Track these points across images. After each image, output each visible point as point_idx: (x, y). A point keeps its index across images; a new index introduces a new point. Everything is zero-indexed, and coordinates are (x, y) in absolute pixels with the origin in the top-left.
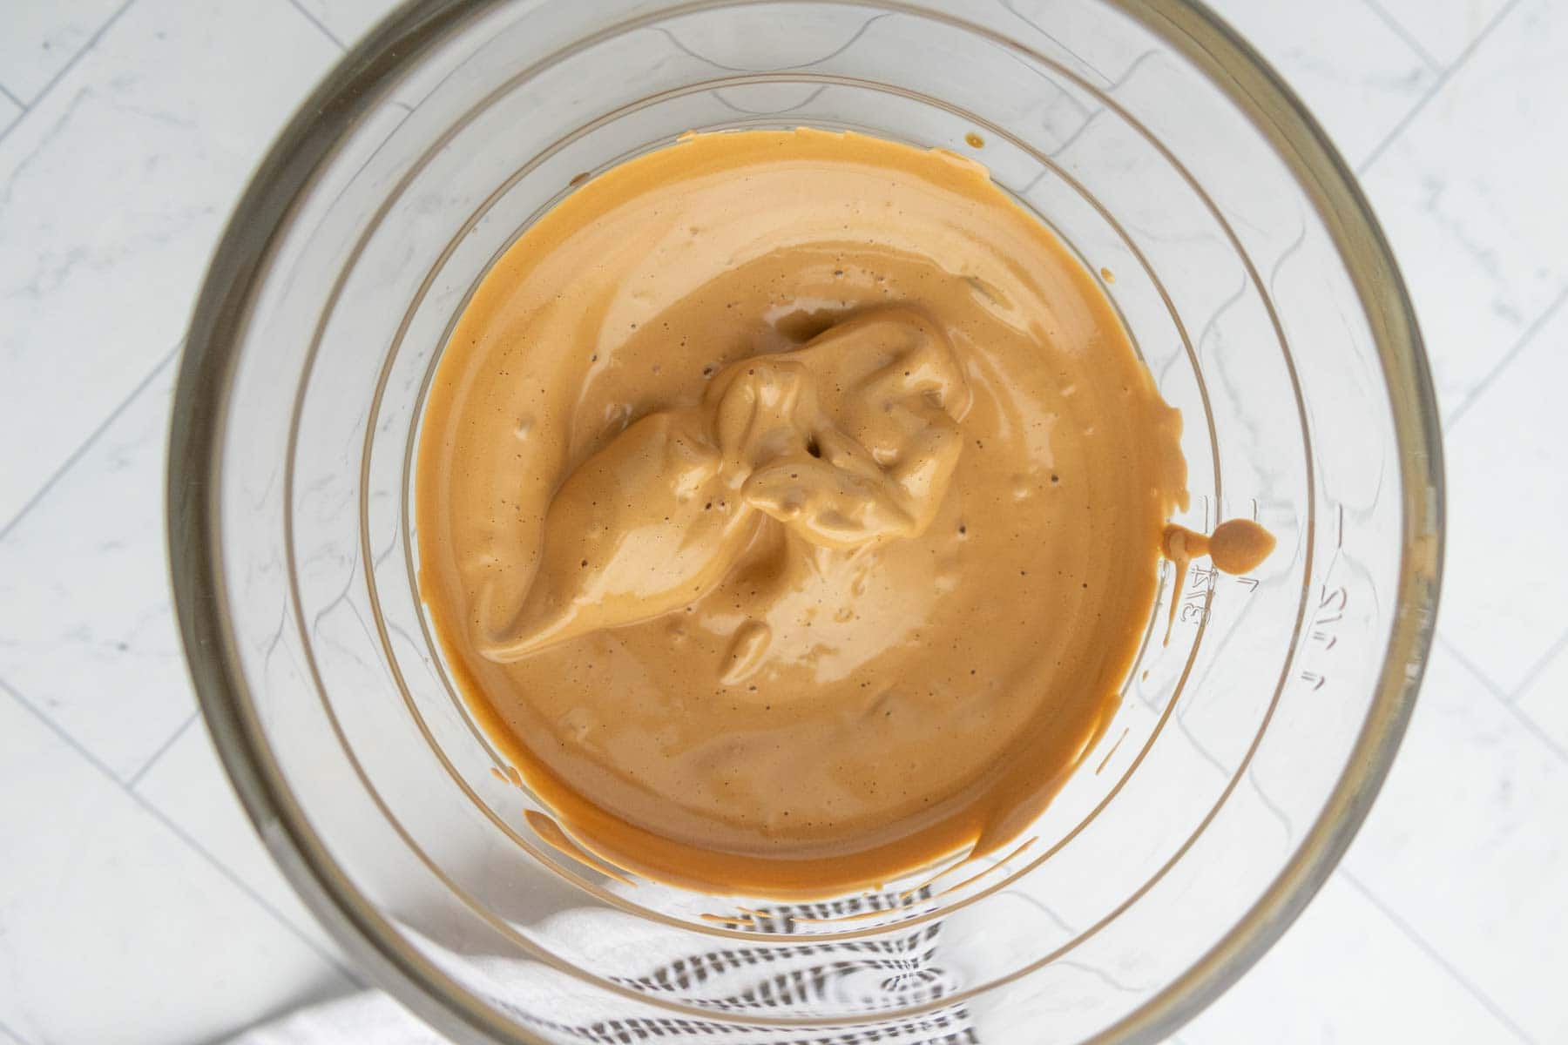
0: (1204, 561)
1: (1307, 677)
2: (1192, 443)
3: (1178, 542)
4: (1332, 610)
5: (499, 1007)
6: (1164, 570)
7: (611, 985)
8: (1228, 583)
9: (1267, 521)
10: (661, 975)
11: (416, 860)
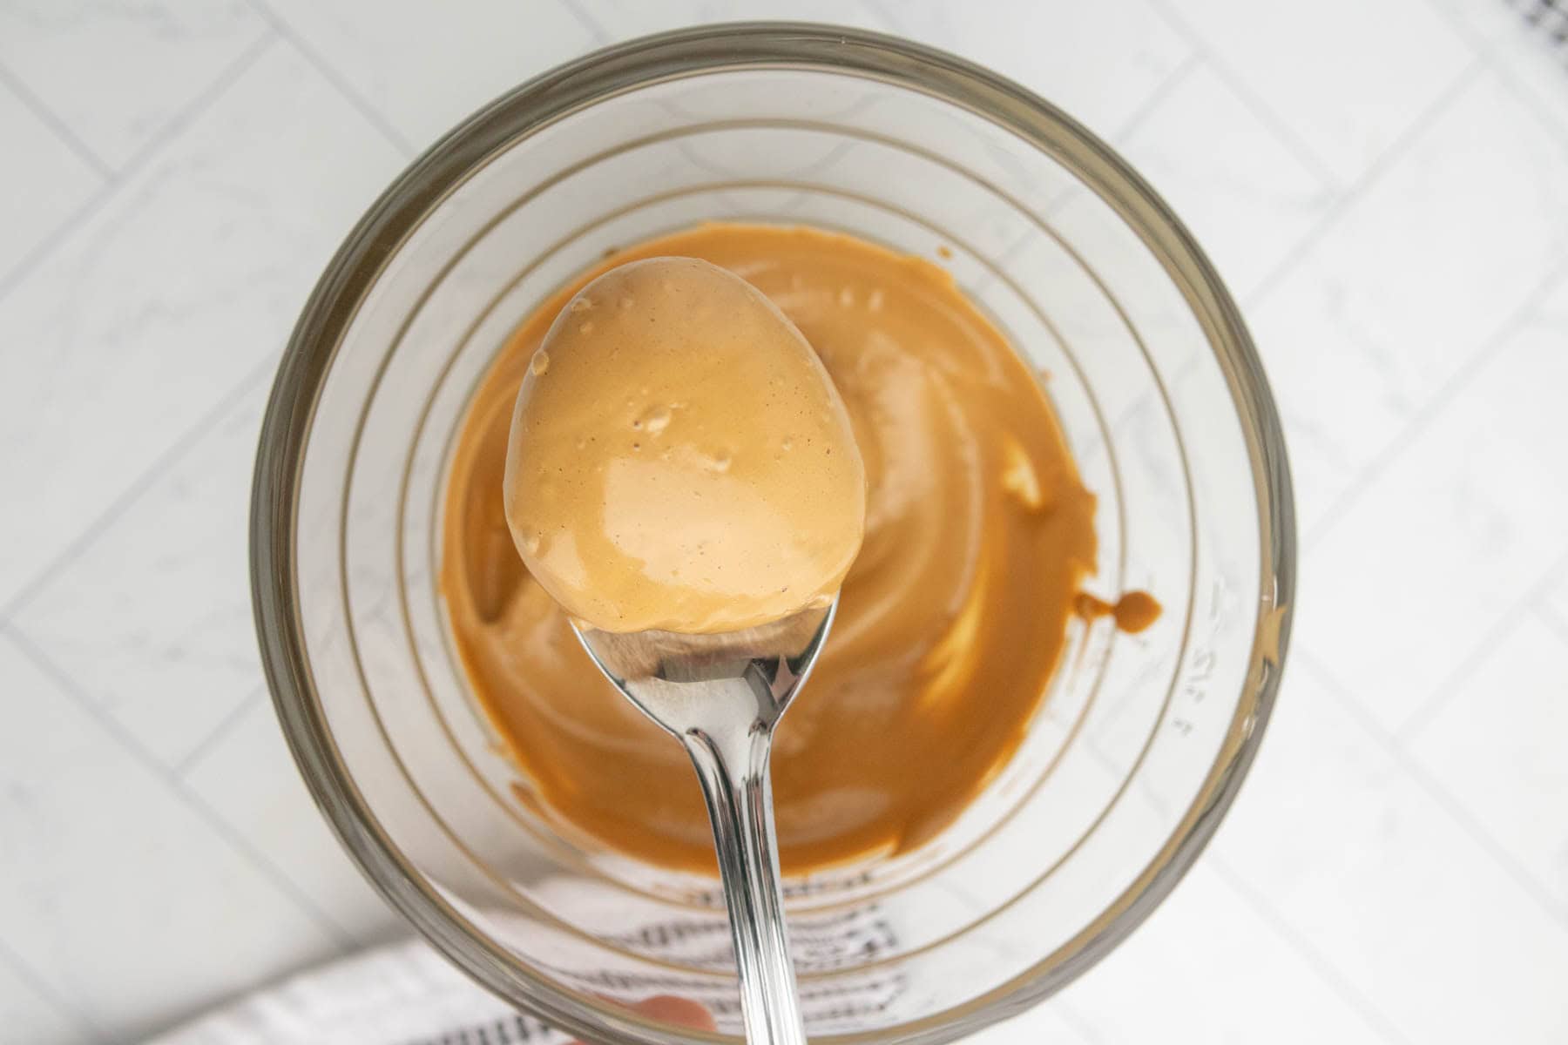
0: (1106, 623)
1: (1178, 723)
2: (1105, 523)
3: (1088, 607)
4: (1202, 670)
5: (515, 954)
6: (1073, 627)
7: (603, 942)
8: (1124, 640)
9: (1159, 594)
10: (645, 935)
11: (442, 835)
